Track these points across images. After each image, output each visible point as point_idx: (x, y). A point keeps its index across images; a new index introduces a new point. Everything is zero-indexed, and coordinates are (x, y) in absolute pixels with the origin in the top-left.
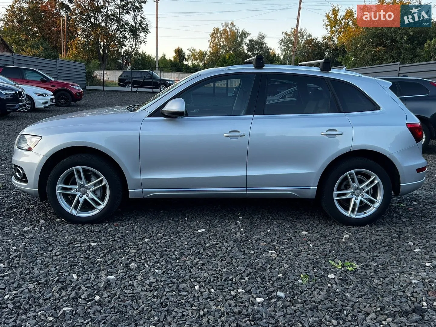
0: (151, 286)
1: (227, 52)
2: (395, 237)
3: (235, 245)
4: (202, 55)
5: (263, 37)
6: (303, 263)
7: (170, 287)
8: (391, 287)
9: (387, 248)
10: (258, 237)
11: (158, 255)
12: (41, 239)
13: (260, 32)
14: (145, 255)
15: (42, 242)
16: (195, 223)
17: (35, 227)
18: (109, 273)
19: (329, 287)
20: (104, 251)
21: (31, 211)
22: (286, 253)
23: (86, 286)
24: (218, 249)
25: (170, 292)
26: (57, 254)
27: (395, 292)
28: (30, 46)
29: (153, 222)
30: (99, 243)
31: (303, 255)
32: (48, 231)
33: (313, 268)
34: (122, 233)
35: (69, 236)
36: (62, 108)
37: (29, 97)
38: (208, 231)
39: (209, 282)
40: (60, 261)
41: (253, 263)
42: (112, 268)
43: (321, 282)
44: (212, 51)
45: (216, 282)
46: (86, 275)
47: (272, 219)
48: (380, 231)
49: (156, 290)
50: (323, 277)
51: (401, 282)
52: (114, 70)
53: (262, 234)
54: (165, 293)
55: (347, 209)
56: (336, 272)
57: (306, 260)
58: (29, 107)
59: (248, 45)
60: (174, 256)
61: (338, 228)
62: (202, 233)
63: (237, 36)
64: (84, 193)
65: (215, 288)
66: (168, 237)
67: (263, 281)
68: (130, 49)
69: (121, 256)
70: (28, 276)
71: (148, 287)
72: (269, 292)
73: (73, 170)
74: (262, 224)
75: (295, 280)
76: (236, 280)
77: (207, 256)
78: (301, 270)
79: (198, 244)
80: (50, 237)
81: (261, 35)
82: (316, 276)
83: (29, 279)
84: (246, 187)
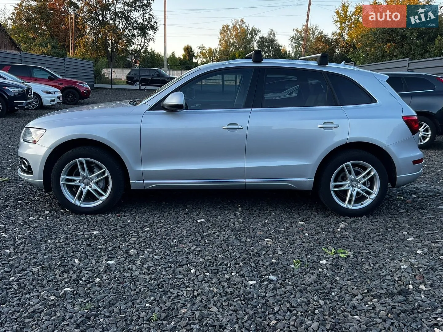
0: (149, 270)
1: (237, 49)
2: (390, 227)
3: (233, 234)
4: (211, 53)
5: (274, 35)
6: (297, 250)
7: (167, 271)
8: (381, 272)
9: (381, 237)
10: (255, 226)
11: (157, 242)
12: (45, 228)
13: (270, 29)
14: (145, 242)
15: (46, 231)
16: (195, 214)
17: (40, 217)
18: (110, 259)
19: (320, 272)
20: (106, 239)
21: (37, 202)
22: (281, 241)
23: (87, 269)
24: (216, 237)
25: (166, 275)
26: (60, 241)
27: (384, 276)
28: (39, 45)
29: (155, 212)
30: (101, 232)
31: (297, 243)
32: (52, 221)
33: (307, 255)
34: (124, 222)
35: (73, 225)
36: (70, 106)
37: (37, 95)
38: (208, 221)
39: (204, 267)
40: (63, 248)
41: (249, 249)
42: (112, 254)
43: (313, 267)
44: (221, 49)
45: (212, 267)
46: (87, 260)
47: (271, 210)
48: (377, 221)
49: (153, 274)
50: (315, 263)
51: (391, 267)
52: (123, 68)
53: (260, 224)
54: (162, 276)
55: (344, 200)
56: (328, 259)
57: (301, 247)
58: (36, 105)
59: (258, 42)
60: (172, 243)
61: (335, 218)
62: (201, 223)
63: (247, 33)
64: (87, 184)
65: (210, 272)
66: (168, 226)
67: (257, 266)
68: (139, 47)
69: (122, 243)
70: (32, 261)
71: (147, 271)
72: (262, 275)
73: (77, 162)
74: (261, 215)
75: (287, 265)
76: (230, 265)
77: (205, 243)
78: (294, 256)
79: (196, 232)
80: (54, 227)
81: (271, 32)
82: (308, 262)
83: (34, 263)
84: (245, 179)
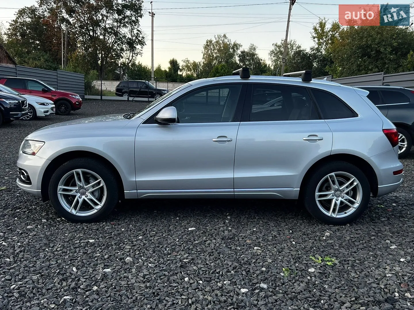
0: (144, 278)
1: (220, 62)
2: (373, 235)
3: (223, 242)
4: (195, 66)
5: (255, 49)
6: (285, 258)
7: (161, 279)
8: (367, 280)
9: (365, 245)
10: (244, 234)
11: (151, 250)
12: (43, 236)
13: (251, 44)
14: (139, 250)
15: (44, 239)
16: (186, 222)
17: (37, 226)
18: (106, 267)
19: (308, 280)
20: (101, 247)
21: (34, 211)
22: (269, 250)
23: (85, 277)
24: (207, 246)
25: (161, 283)
26: (58, 250)
27: (370, 284)
28: (32, 58)
29: (147, 221)
30: (97, 240)
31: (285, 251)
32: (49, 229)
33: (295, 263)
34: (118, 231)
35: (69, 233)
36: (63, 117)
37: (31, 107)
38: (198, 229)
39: (198, 275)
40: (61, 256)
41: (239, 258)
42: (108, 262)
43: (302, 275)
44: (205, 62)
45: (204, 275)
46: (85, 268)
47: (258, 219)
48: (360, 230)
49: (148, 282)
50: (303, 271)
51: (376, 275)
52: (112, 80)
53: (248, 232)
54: (157, 284)
55: (328, 209)
56: (316, 267)
57: (289, 255)
58: (31, 116)
59: (239, 56)
60: (165, 252)
61: (320, 227)
62: (192, 231)
63: (230, 48)
64: (83, 194)
65: (203, 280)
66: (161, 234)
67: (248, 274)
68: (127, 60)
69: (117, 251)
70: (32, 269)
71: (142, 279)
72: (253, 283)
73: (74, 173)
74: (249, 223)
75: (277, 273)
76: (222, 273)
77: (197, 251)
78: (284, 264)
79: (188, 241)
80: (52, 235)
81: (252, 47)
82: (297, 270)
83: (33, 271)
84: (234, 189)
